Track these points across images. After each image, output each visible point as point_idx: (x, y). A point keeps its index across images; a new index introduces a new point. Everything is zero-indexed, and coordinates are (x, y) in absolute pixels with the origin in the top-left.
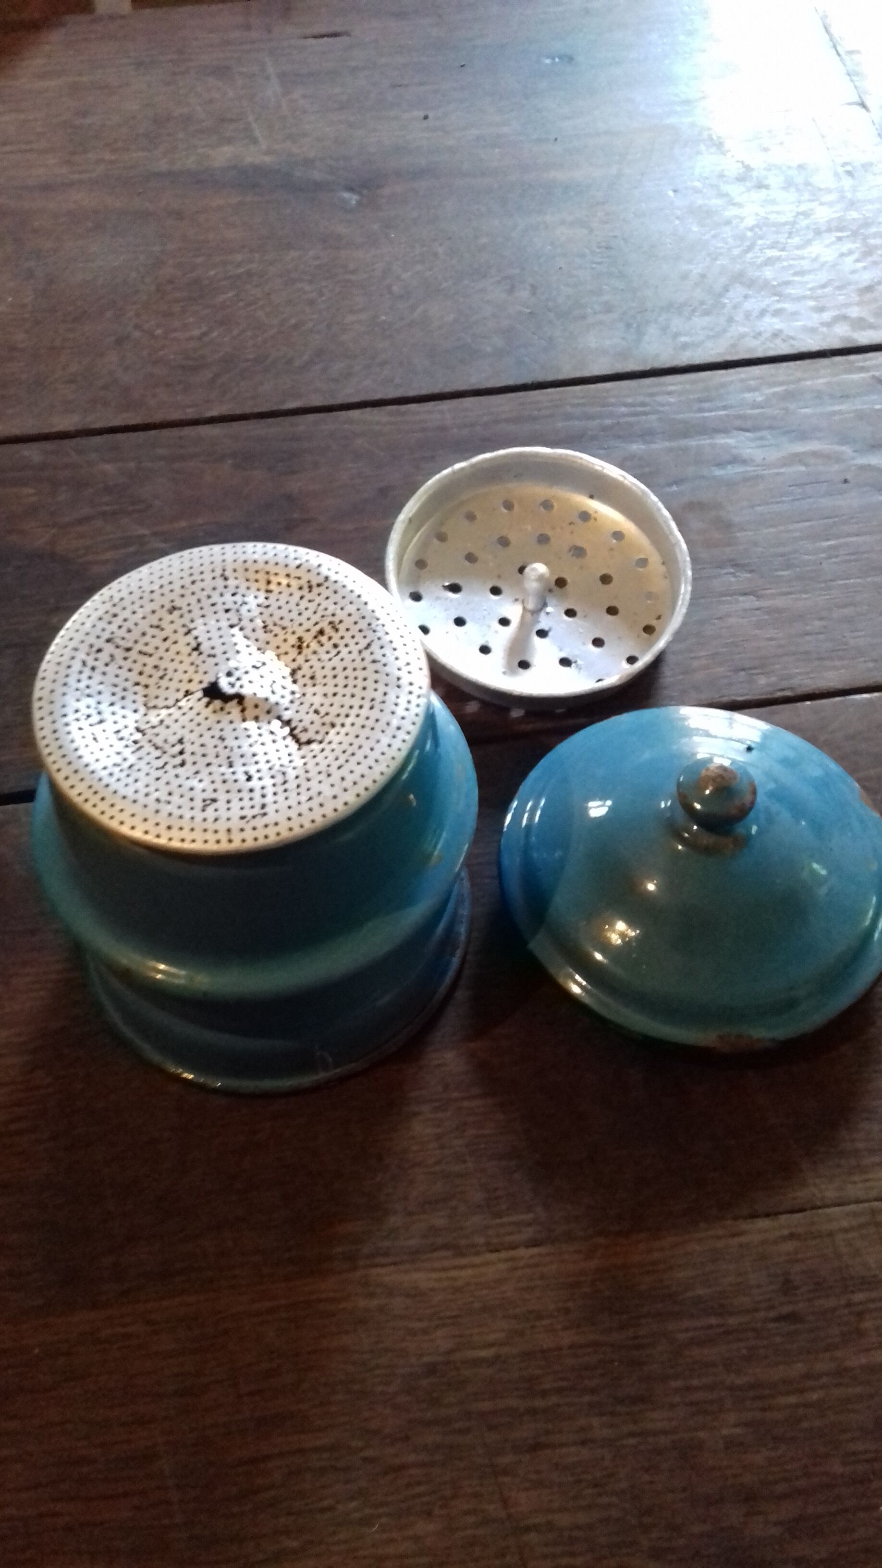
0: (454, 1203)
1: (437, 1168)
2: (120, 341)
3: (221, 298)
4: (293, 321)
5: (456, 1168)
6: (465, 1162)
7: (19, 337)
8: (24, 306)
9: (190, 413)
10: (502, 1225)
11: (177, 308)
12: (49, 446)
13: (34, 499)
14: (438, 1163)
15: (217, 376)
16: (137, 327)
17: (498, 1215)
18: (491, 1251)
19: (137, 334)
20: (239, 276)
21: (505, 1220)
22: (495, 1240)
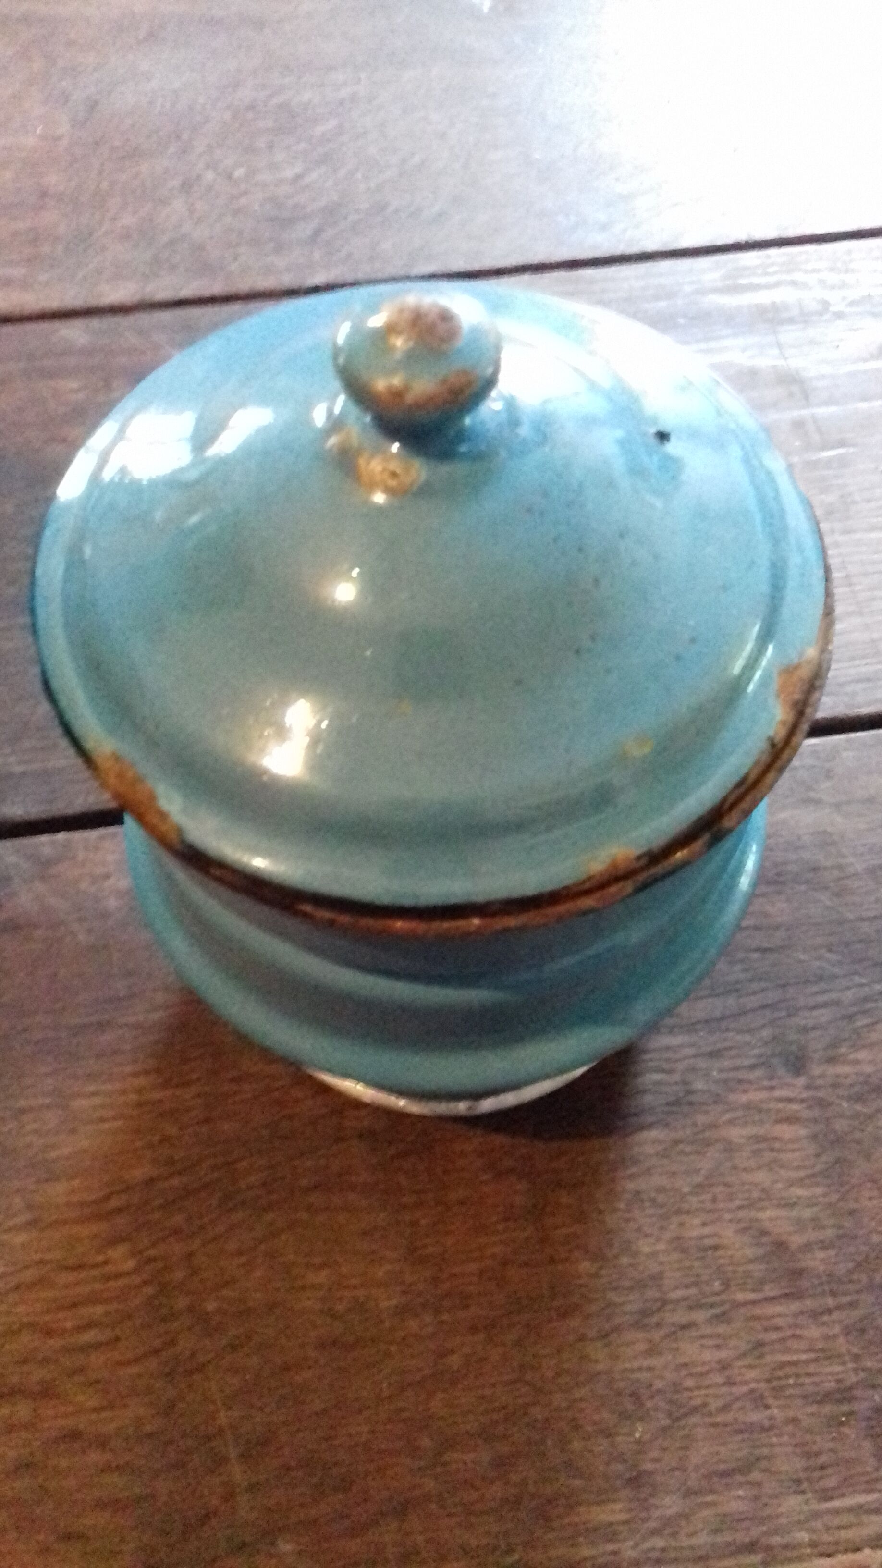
0: (756, 1476)
1: (728, 1417)
2: (187, 186)
3: (319, 130)
4: (417, 159)
5: (755, 1417)
6: (767, 1407)
7: (53, 180)
8: (59, 138)
9: (287, 280)
10: (837, 1512)
11: (261, 143)
12: (95, 323)
13: (81, 396)
14: (725, 1408)
15: (318, 232)
16: (211, 165)
17: (826, 1495)
18: (822, 1555)
19: (210, 176)
20: (341, 102)
21: (837, 1503)
22: (826, 1538)
